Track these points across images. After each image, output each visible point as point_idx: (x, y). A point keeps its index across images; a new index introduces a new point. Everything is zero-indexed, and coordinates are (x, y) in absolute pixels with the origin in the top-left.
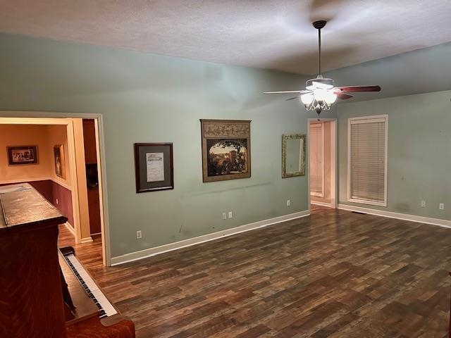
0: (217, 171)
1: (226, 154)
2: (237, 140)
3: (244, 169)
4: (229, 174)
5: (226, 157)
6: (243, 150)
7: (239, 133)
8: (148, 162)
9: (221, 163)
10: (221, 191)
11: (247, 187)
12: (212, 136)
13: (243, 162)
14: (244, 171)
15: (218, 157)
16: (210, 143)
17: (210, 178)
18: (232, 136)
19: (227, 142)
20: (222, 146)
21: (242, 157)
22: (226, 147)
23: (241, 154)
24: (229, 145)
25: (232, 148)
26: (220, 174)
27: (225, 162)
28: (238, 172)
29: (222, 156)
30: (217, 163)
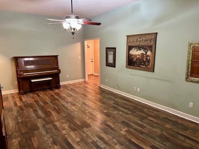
0: (133, 63)
1: (138, 55)
2: (146, 46)
3: (149, 66)
4: (139, 66)
5: (138, 56)
6: (149, 53)
7: (146, 42)
8: (109, 55)
9: (135, 59)
10: (134, 75)
11: (151, 78)
12: (131, 44)
13: (148, 61)
14: (149, 67)
15: (133, 56)
16: (130, 48)
17: (129, 66)
18: (142, 44)
19: (139, 48)
20: (136, 50)
21: (148, 58)
22: (138, 51)
23: (148, 56)
24: (140, 50)
25: (142, 52)
26: (134, 66)
27: (137, 59)
28: (144, 67)
29: (136, 56)
30: (133, 59)
